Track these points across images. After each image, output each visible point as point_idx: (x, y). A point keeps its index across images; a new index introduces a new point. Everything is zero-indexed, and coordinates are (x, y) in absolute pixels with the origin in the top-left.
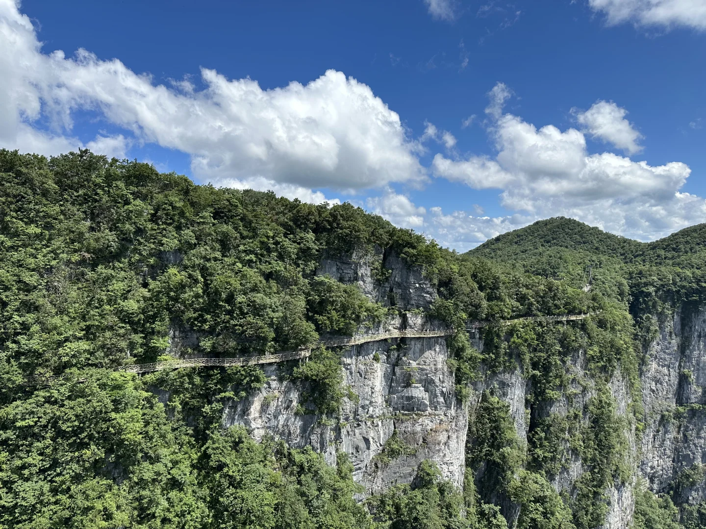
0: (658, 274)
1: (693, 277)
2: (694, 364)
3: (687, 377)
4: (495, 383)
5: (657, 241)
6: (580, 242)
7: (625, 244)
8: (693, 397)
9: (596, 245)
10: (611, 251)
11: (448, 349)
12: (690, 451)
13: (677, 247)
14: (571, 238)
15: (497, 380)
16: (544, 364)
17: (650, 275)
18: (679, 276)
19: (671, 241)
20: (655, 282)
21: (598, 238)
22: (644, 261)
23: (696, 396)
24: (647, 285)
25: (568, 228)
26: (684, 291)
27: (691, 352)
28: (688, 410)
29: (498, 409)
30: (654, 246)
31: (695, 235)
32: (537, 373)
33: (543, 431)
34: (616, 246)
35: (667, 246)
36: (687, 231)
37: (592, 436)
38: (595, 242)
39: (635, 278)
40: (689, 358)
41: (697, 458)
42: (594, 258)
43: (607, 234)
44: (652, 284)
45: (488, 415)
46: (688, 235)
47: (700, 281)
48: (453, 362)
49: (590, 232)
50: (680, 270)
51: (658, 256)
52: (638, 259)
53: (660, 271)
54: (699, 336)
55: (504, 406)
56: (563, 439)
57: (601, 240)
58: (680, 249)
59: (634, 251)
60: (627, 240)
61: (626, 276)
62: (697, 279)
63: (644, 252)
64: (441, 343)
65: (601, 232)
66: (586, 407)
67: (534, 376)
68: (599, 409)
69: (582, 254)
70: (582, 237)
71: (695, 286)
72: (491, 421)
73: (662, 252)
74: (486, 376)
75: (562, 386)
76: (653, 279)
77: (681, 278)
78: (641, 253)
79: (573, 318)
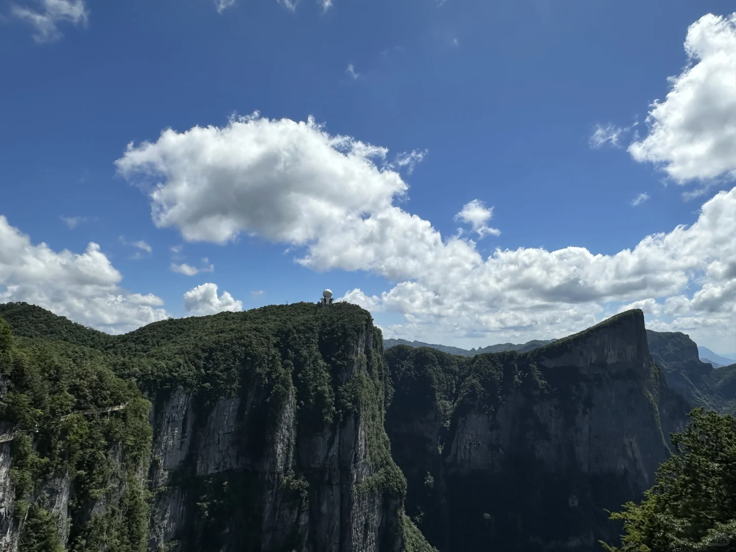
0: (139, 365)
1: (167, 368)
2: (163, 449)
3: (157, 462)
4: (45, 492)
5: (126, 334)
6: (46, 332)
7: (95, 336)
8: (160, 480)
9: (65, 336)
10: (80, 343)
11: (10, 457)
12: (156, 534)
13: (146, 340)
14: (35, 327)
15: (46, 488)
16: (88, 461)
17: (133, 367)
18: (155, 366)
19: (140, 334)
20: (137, 373)
21: (66, 328)
22: (116, 353)
23: (163, 479)
24: (130, 376)
25: (33, 316)
26: (158, 380)
27: (162, 437)
28: (156, 494)
29: (47, 523)
30: (123, 339)
31: (160, 329)
32: (82, 472)
33: (83, 538)
34: (86, 338)
35: (137, 338)
36: (153, 326)
37: (126, 529)
38: (63, 332)
39: (119, 369)
40: (160, 444)
41: (161, 540)
42: (77, 349)
43: (76, 324)
44: (134, 375)
45: (36, 533)
46: (154, 330)
47: (172, 371)
48: (16, 472)
49: (58, 321)
50: (156, 362)
51: (129, 349)
52: (111, 351)
53: (140, 362)
54: (168, 422)
55: (53, 517)
56: (102, 541)
57: (69, 331)
58: (148, 342)
59: (104, 343)
60: (97, 331)
61: (111, 367)
62: (169, 369)
63: (114, 345)
64: (5, 450)
65: (69, 322)
66: (121, 501)
67: (79, 477)
68: (132, 500)
69: (63, 344)
70: (49, 326)
71: (167, 375)
72: (40, 539)
73: (132, 345)
74: (35, 487)
75: (103, 484)
76: (136, 371)
77: (158, 369)
78: (111, 345)
79: (116, 409)
